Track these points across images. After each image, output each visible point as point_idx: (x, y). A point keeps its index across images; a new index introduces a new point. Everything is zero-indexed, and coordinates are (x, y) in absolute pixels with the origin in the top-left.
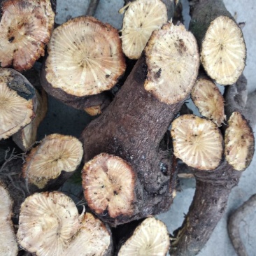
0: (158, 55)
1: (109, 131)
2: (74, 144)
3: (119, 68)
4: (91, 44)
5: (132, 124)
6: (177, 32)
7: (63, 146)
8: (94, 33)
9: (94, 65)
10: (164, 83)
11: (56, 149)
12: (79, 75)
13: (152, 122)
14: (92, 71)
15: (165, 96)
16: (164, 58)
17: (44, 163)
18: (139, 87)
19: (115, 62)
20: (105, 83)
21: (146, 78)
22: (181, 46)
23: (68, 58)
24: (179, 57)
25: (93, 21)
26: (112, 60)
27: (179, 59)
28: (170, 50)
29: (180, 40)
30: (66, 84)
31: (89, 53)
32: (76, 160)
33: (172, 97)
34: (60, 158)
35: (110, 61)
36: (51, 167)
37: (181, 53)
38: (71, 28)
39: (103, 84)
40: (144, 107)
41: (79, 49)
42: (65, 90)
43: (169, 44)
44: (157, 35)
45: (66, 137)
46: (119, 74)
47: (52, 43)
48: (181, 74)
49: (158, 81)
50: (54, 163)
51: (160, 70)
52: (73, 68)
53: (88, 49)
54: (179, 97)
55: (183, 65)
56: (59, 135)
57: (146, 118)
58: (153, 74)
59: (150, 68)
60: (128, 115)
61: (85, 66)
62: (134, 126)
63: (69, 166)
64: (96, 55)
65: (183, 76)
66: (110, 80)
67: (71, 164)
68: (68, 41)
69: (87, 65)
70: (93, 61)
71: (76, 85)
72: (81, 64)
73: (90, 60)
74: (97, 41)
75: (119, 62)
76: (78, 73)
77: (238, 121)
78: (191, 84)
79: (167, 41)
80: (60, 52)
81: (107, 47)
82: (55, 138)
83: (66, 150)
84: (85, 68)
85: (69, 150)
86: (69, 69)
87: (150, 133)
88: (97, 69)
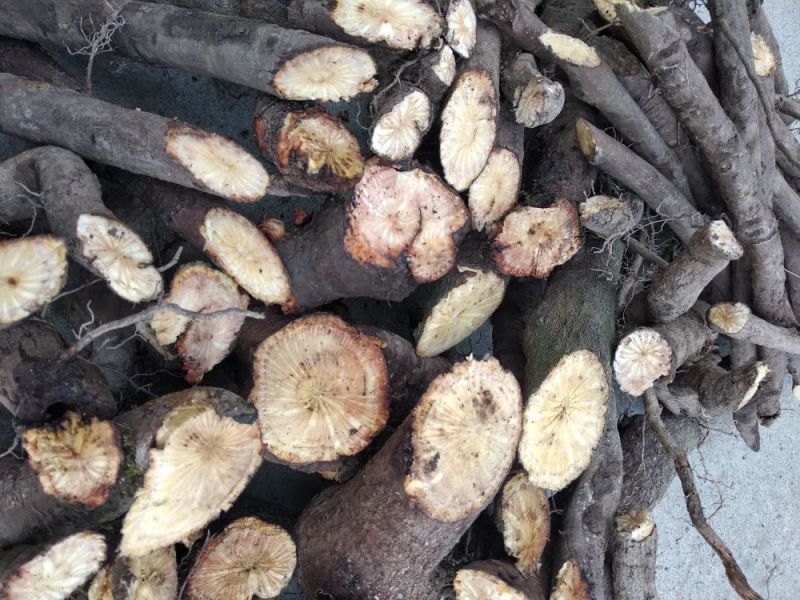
0: (437, 425)
1: (340, 544)
2: (281, 545)
3: (376, 417)
4: (332, 369)
5: (381, 544)
6: (481, 375)
7: (263, 546)
8: (339, 348)
9: (332, 408)
10: (442, 481)
11: (250, 549)
12: (304, 424)
13: (416, 545)
14: (328, 419)
15: (441, 506)
16: (448, 429)
17: (226, 572)
18: (395, 483)
19: (369, 406)
20: (348, 442)
21: (408, 472)
22: (486, 404)
23: (288, 393)
24: (479, 425)
25: (338, 327)
26: (365, 401)
27: (478, 431)
28: (461, 413)
29: (486, 393)
30: (279, 441)
31: (325, 386)
32: (280, 577)
33: (454, 507)
34: (254, 568)
35: (361, 404)
36: (236, 582)
37: (483, 416)
38: (300, 337)
39: (343, 444)
40: (401, 520)
41: (309, 377)
42: (276, 453)
43: (463, 401)
44: (440, 388)
45: (270, 528)
46: (375, 428)
47: (262, 363)
48: (480, 458)
49: (431, 478)
50: (242, 575)
51: (437, 456)
52: (295, 411)
53: (326, 378)
54: (469, 505)
55: (485, 441)
56: (258, 522)
57: (404, 537)
58: (422, 464)
59: (419, 453)
60: (374, 527)
61: (316, 409)
62: (384, 548)
63: (269, 588)
64: (338, 389)
65: (482, 464)
66: (356, 437)
67: (273, 584)
68: (290, 361)
69: (319, 408)
70: (330, 402)
71: (295, 443)
72: (309, 405)
73: (326, 399)
74: (342, 363)
75: (376, 406)
76: (302, 420)
77: (573, 581)
78: (499, 479)
79: (459, 395)
80: (274, 381)
81: (358, 375)
82: (250, 527)
83: (267, 554)
84: (314, 414)
85: (272, 555)
86: (287, 413)
87: (413, 562)
88: (336, 416)
